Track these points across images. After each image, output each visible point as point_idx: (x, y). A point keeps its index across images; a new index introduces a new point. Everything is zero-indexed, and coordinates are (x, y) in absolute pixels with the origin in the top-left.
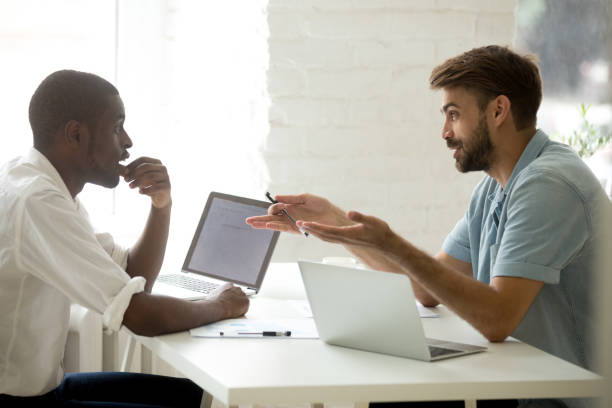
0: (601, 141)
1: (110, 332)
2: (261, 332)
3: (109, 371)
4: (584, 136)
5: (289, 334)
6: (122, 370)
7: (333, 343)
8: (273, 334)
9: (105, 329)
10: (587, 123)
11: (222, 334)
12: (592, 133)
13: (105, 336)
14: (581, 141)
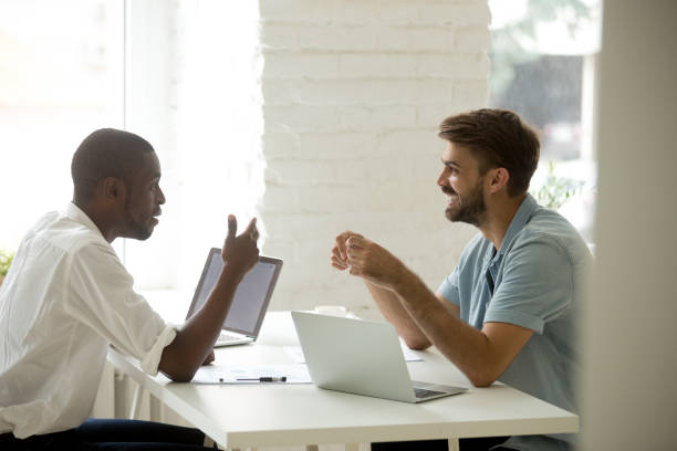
0: (568, 195)
1: (121, 378)
2: (259, 377)
3: (121, 418)
4: (552, 190)
5: (284, 379)
6: (132, 417)
7: (326, 388)
8: (269, 380)
9: (116, 375)
10: (554, 178)
11: (221, 380)
12: (560, 187)
13: (116, 382)
14: (550, 195)
